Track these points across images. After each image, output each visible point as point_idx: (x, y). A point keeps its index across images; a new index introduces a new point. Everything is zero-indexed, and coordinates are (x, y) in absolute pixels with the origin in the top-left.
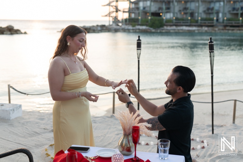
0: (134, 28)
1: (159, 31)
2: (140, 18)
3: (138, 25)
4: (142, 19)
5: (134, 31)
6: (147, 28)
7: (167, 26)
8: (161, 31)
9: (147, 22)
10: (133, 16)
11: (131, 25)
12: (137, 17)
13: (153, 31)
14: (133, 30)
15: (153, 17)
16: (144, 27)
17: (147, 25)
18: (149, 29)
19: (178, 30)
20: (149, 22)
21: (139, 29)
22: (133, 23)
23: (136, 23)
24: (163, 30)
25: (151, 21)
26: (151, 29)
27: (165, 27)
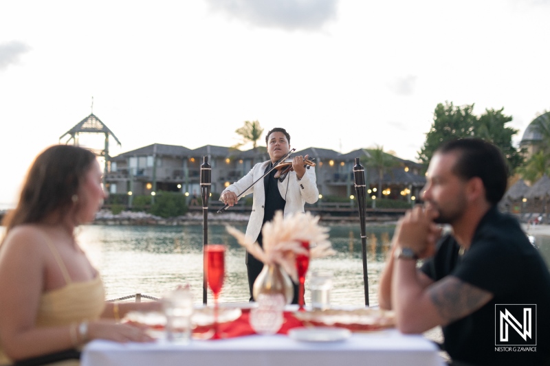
0: (117, 216)
1: (175, 224)
2: (130, 193)
3: (128, 209)
4: (134, 195)
5: (118, 223)
6: (149, 215)
7: (193, 211)
8: (181, 223)
9: (148, 203)
10: (114, 189)
11: (110, 209)
12: (123, 192)
13: (163, 222)
14: (114, 220)
15: (160, 192)
16: (141, 215)
17: (146, 210)
18: (153, 219)
19: (220, 221)
20: (153, 203)
21: (129, 219)
22: (115, 206)
23: (122, 206)
24: (184, 221)
25: (155, 200)
26: (158, 218)
27: (190, 215)
